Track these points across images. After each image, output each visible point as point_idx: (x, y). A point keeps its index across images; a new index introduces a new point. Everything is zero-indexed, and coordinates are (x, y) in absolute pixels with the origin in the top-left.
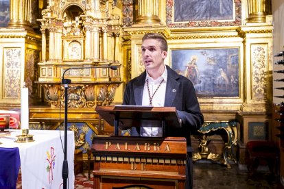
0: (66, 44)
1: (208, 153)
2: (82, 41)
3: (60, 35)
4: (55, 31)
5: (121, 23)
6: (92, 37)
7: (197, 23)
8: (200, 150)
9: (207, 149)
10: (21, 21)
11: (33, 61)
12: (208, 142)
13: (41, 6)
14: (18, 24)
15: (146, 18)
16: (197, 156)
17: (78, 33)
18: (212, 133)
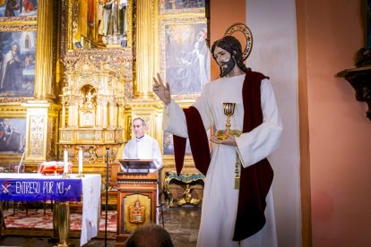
0: (82, 113)
1: (191, 199)
2: (94, 111)
3: (77, 107)
4: (73, 104)
5: (123, 95)
6: (101, 108)
7: (184, 96)
8: (185, 196)
9: (190, 196)
10: (44, 95)
11: (52, 126)
12: (191, 190)
13: (58, 81)
14: (41, 96)
15: (143, 94)
16: (182, 201)
17: (91, 106)
18: (193, 183)
